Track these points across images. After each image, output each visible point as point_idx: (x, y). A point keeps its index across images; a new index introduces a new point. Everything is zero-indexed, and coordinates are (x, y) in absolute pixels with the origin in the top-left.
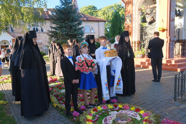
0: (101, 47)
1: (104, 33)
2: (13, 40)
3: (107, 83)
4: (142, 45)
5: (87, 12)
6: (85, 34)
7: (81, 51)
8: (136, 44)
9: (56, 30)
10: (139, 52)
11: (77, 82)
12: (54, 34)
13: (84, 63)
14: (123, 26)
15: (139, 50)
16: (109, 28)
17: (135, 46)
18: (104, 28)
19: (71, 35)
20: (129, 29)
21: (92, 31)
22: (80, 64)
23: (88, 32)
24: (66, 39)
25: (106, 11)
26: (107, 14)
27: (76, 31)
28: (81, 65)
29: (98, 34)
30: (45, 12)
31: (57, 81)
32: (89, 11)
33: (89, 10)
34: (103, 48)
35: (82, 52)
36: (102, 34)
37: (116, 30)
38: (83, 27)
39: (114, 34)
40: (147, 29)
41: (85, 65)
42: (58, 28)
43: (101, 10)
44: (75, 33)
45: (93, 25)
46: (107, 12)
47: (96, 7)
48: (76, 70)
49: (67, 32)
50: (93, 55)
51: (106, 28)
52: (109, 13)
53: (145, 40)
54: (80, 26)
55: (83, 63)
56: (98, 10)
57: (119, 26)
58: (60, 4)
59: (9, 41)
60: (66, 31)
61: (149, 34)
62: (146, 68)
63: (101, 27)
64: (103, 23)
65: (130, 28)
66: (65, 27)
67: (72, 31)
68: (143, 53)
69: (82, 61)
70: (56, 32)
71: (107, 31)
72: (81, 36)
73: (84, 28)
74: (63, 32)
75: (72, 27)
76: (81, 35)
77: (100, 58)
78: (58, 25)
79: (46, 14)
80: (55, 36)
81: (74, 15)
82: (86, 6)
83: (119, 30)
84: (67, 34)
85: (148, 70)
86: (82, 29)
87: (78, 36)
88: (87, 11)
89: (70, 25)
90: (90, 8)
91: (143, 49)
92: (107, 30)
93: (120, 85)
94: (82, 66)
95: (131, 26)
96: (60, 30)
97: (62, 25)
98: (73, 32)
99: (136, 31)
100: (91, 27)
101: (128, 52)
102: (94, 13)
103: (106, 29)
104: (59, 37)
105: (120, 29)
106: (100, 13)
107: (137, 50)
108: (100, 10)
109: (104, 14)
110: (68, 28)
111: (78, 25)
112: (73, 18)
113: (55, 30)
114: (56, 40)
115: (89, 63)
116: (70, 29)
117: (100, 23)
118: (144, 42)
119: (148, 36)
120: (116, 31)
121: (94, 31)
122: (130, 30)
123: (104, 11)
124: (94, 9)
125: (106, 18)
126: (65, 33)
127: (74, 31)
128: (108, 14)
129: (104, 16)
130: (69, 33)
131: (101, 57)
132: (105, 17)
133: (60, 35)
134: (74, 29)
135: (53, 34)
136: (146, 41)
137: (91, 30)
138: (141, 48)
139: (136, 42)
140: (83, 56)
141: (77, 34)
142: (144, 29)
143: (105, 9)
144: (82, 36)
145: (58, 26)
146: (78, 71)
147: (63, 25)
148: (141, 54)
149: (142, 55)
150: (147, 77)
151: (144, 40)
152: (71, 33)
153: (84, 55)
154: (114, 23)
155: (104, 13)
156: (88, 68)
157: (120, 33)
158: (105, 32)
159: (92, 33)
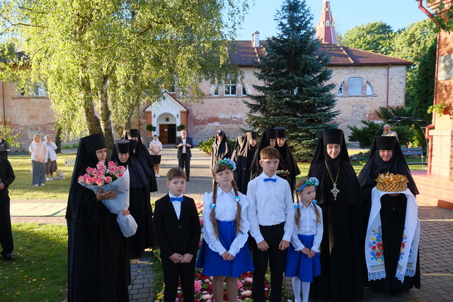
2: (182, 112)
5: (362, 42)
21: (369, 92)
23: (355, 94)
25: (418, 34)
26: (419, 43)
29: (385, 97)
30: (253, 49)
32: (369, 38)
33: (368, 36)
43: (402, 34)
45: (372, 75)
46: (420, 36)
47: (389, 27)
52: (427, 39)
54: (326, 83)
56: (395, 33)
58: (280, 32)
59: (175, 116)
63: (393, 80)
64: (403, 68)
76: (327, 105)
78: (271, 81)
79: (255, 54)
80: (262, 107)
81: (308, 56)
82: (360, 26)
87: (320, 107)
88: (362, 38)
89: (299, 81)
90: (373, 29)
96: (274, 94)
97: (279, 82)
98: (304, 99)
100: (365, 81)
101: (335, 185)
102: (381, 42)
106: (398, 42)
108: (400, 32)
109: (410, 44)
111: (320, 81)
112: (306, 65)
113: (263, 94)
117: (393, 70)
121: (373, 91)
123: (413, 36)
124: (384, 32)
125: (418, 53)
127: (308, 95)
128: (422, 42)
129: (411, 49)
132: (412, 51)
133: (271, 106)
134: (308, 91)
135: (259, 103)
137: (364, 88)
143: (416, 29)
145: (271, 84)
147: (281, 82)
154: (427, 70)
155: (412, 40)
159: (367, 96)
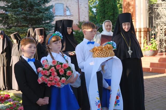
0: (85, 40)
1: (87, 15)
3: (99, 102)
4: (152, 35)
6: (55, 18)
7: (49, 48)
8: (142, 33)
9: (6, 11)
10: (147, 46)
11: (45, 102)
12: (3, 18)
13: (52, 70)
14: (118, 3)
15: (147, 43)
16: (95, 7)
17: (141, 37)
18: (87, 6)
19: (31, 20)
20: (129, 8)
21: (68, 13)
22: (46, 72)
23: (60, 15)
24: (23, 26)
27: (41, 12)
28: (48, 75)
29: (78, 17)
31: (9, 100)
34: (89, 43)
35: (51, 49)
36: (83, 16)
37: (108, 10)
38: (52, 6)
39: (104, 17)
40: (160, 8)
41: (53, 73)
42: (10, 8)
44: (39, 16)
48: (40, 83)
49: (24, 15)
50: (72, 53)
51: (91, 6)
53: (157, 26)
54: (47, 5)
55: (50, 71)
57: (112, 3)
60: (24, 13)
61: (163, 16)
62: (161, 73)
63: (81, 6)
65: (131, 7)
66: (21, 6)
67: (33, 13)
68: (154, 48)
69: (49, 67)
70: (6, 14)
71: (93, 12)
72: (48, 21)
73: (54, 7)
74: (17, 14)
75: (34, 6)
76: (50, 19)
77: (84, 60)
78: (9, 3)
80: (4, 22)
83: (112, 11)
84: (25, 19)
85: (164, 77)
86: (51, 10)
87: (45, 21)
91: (153, 41)
92: (92, 10)
93: (119, 105)
94: (50, 75)
95: (132, 3)
96: (13, 11)
98: (35, 15)
99: (142, 12)
100: (65, 6)
101: (130, 48)
103: (90, 9)
104: (12, 23)
105: (114, 8)
107: (144, 43)
110: (26, 7)
111: (44, 3)
113: (4, 12)
114: (7, 29)
115: (61, 71)
116: (30, 10)
118: (154, 30)
119: (162, 20)
120: (107, 12)
121: (70, 12)
122: (132, 10)
126: (21, 16)
127: (38, 13)
130: (29, 17)
131: (86, 58)
133: (12, 20)
134: (37, 9)
136: (159, 27)
137: (65, 11)
138: (151, 40)
139: (142, 30)
140: (53, 58)
141: (42, 19)
142: (155, 8)
144: (51, 22)
145: (9, 5)
146: (44, 84)
147: (17, 3)
148: (151, 50)
149: (152, 52)
150: (163, 89)
151: (155, 27)
152: (32, 17)
153: (54, 54)
156: (59, 78)
157: (114, 14)
158: (89, 13)
159: (67, 16)
